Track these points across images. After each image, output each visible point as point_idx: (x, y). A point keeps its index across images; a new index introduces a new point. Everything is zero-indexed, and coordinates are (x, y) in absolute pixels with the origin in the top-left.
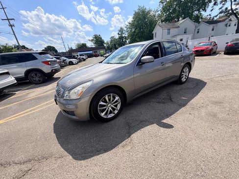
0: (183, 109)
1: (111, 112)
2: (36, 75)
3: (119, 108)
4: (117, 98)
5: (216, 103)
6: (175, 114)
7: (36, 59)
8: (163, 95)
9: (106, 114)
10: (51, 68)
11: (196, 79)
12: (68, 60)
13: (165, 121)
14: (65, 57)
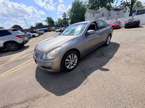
0: (111, 60)
1: (72, 65)
2: (12, 45)
3: (76, 63)
4: (75, 56)
5: (127, 55)
6: (108, 63)
7: (11, 34)
8: (98, 53)
9: (70, 66)
10: (23, 40)
11: (114, 43)
12: (32, 34)
14: (29, 32)
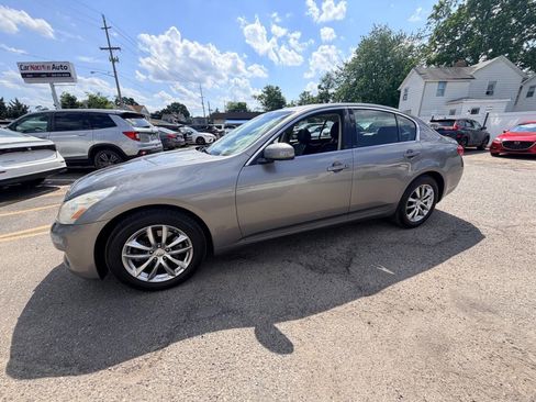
2: (109, 157)
3: (186, 265)
4: (182, 237)
6: (326, 314)
7: (115, 125)
8: (338, 249)
13: (282, 327)
